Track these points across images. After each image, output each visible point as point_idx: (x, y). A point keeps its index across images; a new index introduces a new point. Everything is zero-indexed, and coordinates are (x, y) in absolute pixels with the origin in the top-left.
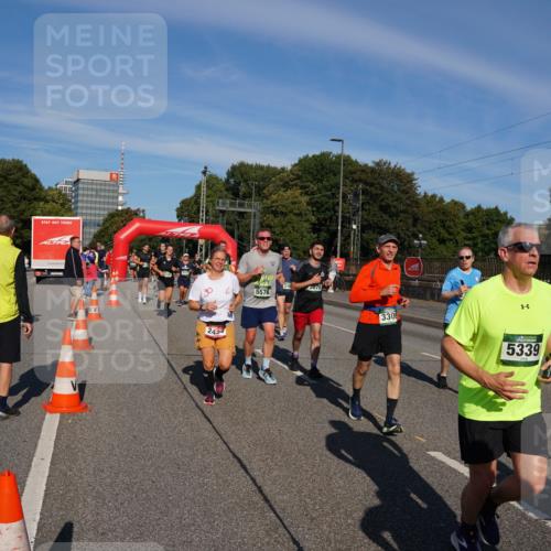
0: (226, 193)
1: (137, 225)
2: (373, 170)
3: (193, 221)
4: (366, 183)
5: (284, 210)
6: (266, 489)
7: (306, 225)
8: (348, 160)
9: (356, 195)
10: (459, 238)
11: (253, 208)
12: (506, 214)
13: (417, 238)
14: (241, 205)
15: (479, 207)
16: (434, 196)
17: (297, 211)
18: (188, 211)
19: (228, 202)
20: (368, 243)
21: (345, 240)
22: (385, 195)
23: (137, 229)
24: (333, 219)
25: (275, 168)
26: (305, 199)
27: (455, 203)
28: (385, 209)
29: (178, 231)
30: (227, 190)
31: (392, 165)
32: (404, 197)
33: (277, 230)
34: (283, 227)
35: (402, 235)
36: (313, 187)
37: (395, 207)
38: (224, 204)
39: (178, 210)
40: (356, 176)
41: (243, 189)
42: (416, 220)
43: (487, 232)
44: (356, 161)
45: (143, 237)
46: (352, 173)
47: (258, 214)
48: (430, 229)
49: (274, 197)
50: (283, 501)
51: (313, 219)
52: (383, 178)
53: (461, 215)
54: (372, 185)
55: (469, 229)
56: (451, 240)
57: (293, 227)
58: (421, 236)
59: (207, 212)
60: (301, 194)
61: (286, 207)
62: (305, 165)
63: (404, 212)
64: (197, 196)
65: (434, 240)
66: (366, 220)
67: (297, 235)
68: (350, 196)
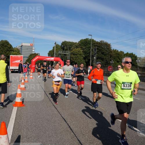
2: (100, 43)
3: (52, 56)
7: (82, 57)
8: (93, 40)
9: (95, 50)
11: (68, 53)
13: (111, 61)
14: (65, 52)
16: (116, 50)
17: (80, 54)
18: (51, 54)
19: (62, 51)
21: (92, 62)
22: (103, 49)
23: (38, 58)
24: (89, 56)
25: (74, 43)
26: (82, 51)
27: (121, 52)
28: (103, 53)
29: (48, 59)
30: (61, 48)
31: (105, 42)
32: (108, 50)
33: (74, 59)
34: (76, 58)
35: (107, 60)
36: (84, 47)
37: (105, 53)
38: (60, 52)
39: (48, 53)
40: (95, 45)
41: (65, 48)
42: (111, 56)
44: (95, 41)
46: (94, 44)
47: (69, 55)
48: (115, 59)
49: (74, 50)
51: (84, 56)
52: (102, 45)
53: (123, 55)
54: (99, 47)
56: (120, 61)
57: (79, 58)
58: (112, 60)
59: (56, 54)
60: (81, 49)
61: (77, 53)
62: (82, 42)
63: (108, 54)
64: (53, 50)
65: (116, 62)
66: (98, 56)
67: (80, 60)
68: (94, 50)
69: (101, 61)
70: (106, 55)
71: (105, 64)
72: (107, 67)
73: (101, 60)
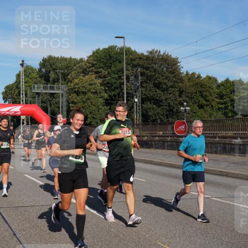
2: (147, 58)
3: (16, 102)
4: (143, 67)
5: (84, 90)
7: (101, 100)
8: (129, 51)
9: (136, 77)
11: (60, 90)
13: (182, 105)
14: (52, 88)
16: (193, 74)
17: (93, 91)
18: (11, 94)
19: (42, 86)
20: (147, 111)
22: (158, 75)
24: (120, 95)
25: (75, 59)
26: (99, 81)
27: (209, 78)
28: (157, 86)
30: (40, 77)
31: (162, 53)
32: (171, 76)
34: (84, 102)
35: (172, 104)
36: (104, 72)
37: (165, 84)
38: (38, 88)
39: (3, 93)
40: (135, 63)
41: (52, 75)
42: (181, 93)
44: (135, 52)
46: (132, 60)
47: (65, 94)
48: (192, 98)
49: (76, 81)
51: (106, 96)
52: (155, 63)
53: (214, 86)
54: (147, 69)
55: (221, 96)
56: (208, 105)
57: (92, 102)
58: (185, 104)
59: (26, 94)
60: (96, 78)
61: (86, 88)
63: (172, 87)
64: (17, 83)
65: (196, 107)
66: (145, 95)
67: (95, 108)
69: (154, 106)
70: (167, 89)
71: (167, 115)
72: (172, 123)
73: (154, 104)
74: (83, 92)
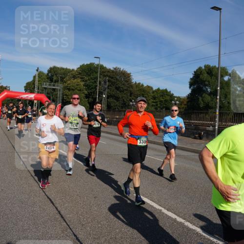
0: (46, 80)
1: (6, 93)
2: (113, 71)
3: (32, 92)
4: (110, 77)
5: (73, 88)
6: (62, 212)
7: (83, 95)
8: (102, 67)
9: (105, 82)
10: (150, 102)
11: (59, 87)
12: (170, 92)
13: (131, 101)
14: (54, 85)
15: (159, 89)
16: (139, 83)
17: (79, 89)
18: (29, 88)
19: (48, 84)
20: (110, 103)
22: (118, 82)
23: (6, 95)
24: (95, 93)
25: (69, 69)
26: (82, 83)
27: (148, 87)
28: (117, 88)
29: (24, 96)
30: (48, 78)
31: (121, 70)
32: (126, 83)
35: (125, 100)
36: (86, 78)
37: (122, 88)
38: (46, 85)
39: (25, 87)
40: (105, 74)
41: (55, 78)
42: (131, 94)
43: (162, 99)
44: (106, 67)
45: (9, 99)
46: (103, 72)
47: (61, 90)
49: (69, 82)
50: (69, 217)
51: (86, 92)
52: (117, 75)
53: (151, 92)
54: (112, 78)
55: (154, 98)
59: (38, 88)
60: (81, 81)
62: (83, 68)
63: (126, 90)
64: (34, 81)
66: (109, 93)
68: (102, 82)
69: (115, 101)
70: (123, 92)
71: (122, 107)
72: (125, 111)
73: (115, 99)
74: (72, 89)
